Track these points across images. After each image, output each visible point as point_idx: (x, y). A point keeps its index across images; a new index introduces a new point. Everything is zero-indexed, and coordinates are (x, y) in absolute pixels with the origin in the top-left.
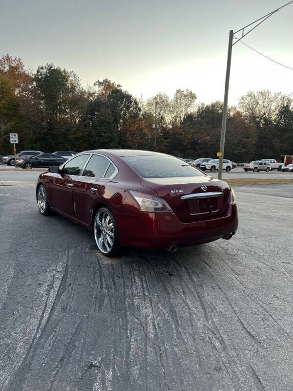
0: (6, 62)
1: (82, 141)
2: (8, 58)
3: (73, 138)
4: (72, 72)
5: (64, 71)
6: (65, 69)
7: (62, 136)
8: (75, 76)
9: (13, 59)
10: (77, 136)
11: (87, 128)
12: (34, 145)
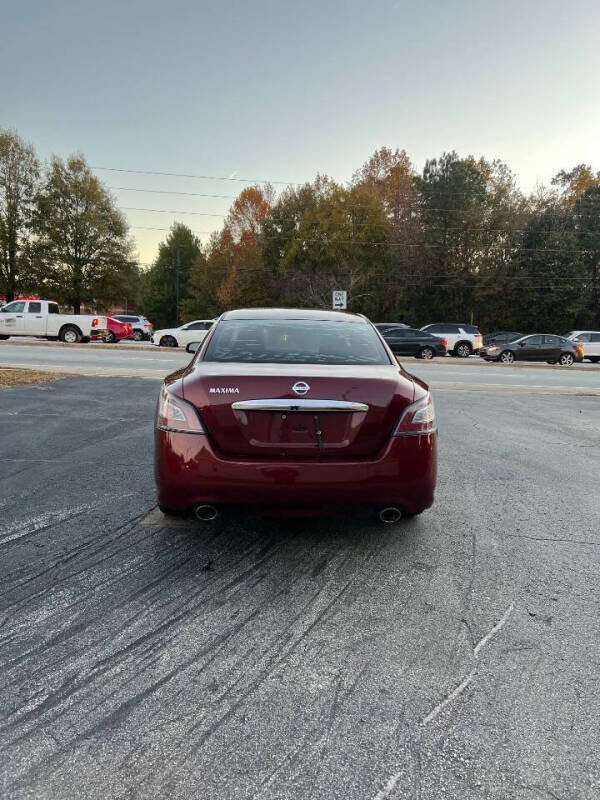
0: (381, 160)
1: (503, 302)
2: (385, 154)
3: (483, 297)
4: (499, 161)
5: (482, 162)
6: (482, 158)
7: (461, 294)
8: (503, 169)
9: (393, 154)
10: (492, 292)
11: (516, 273)
12: (405, 313)
